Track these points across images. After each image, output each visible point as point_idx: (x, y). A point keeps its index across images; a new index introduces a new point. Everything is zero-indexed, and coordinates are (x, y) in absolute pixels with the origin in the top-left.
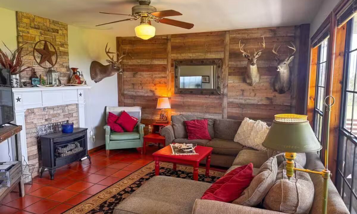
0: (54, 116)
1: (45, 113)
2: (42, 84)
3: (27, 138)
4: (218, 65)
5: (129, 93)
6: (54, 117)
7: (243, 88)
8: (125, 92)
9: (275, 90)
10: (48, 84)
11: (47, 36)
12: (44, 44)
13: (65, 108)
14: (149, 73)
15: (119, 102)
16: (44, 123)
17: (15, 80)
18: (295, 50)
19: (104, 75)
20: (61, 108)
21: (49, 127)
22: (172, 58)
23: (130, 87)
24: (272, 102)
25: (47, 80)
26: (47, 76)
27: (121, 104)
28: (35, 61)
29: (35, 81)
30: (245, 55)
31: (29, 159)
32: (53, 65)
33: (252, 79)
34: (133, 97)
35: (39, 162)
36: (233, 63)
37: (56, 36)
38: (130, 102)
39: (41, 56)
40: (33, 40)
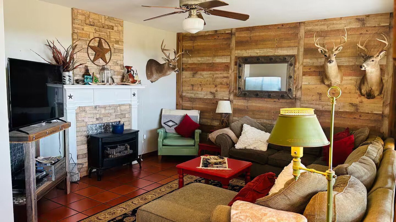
0: (106, 115)
1: (97, 112)
2: (94, 82)
3: (77, 136)
4: (289, 63)
5: (188, 94)
6: (105, 117)
7: (320, 92)
8: (184, 94)
9: (362, 94)
10: (101, 82)
11: (102, 33)
12: (98, 41)
13: (117, 108)
14: (210, 72)
15: (177, 105)
16: (95, 122)
17: (67, 77)
18: (387, 43)
19: (160, 75)
20: (113, 107)
21: (100, 127)
22: (236, 55)
23: (189, 88)
24: (357, 109)
25: (100, 78)
26: (100, 73)
27: (179, 106)
28: (88, 58)
29: (87, 78)
30: (322, 51)
31: (78, 157)
32: (107, 63)
33: (331, 80)
34: (192, 100)
35: (88, 162)
36: (308, 60)
37: (111, 32)
38: (189, 105)
39: (94, 53)
40: (88, 37)
